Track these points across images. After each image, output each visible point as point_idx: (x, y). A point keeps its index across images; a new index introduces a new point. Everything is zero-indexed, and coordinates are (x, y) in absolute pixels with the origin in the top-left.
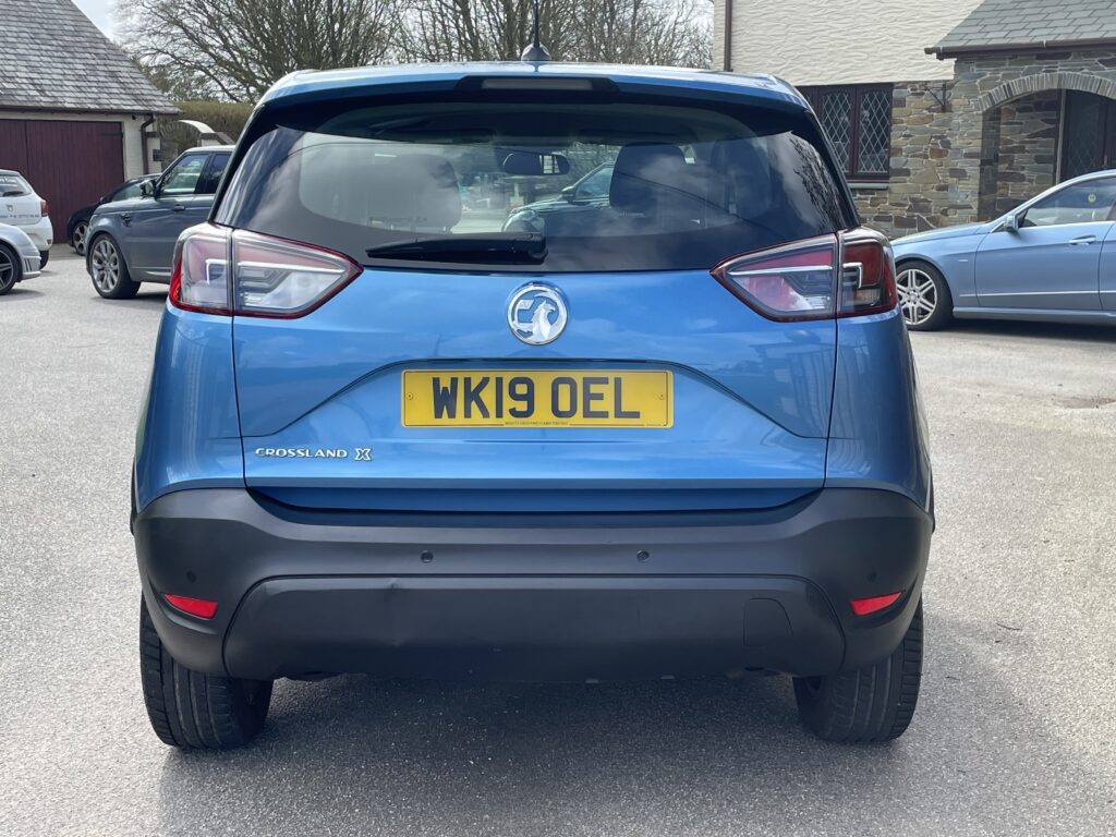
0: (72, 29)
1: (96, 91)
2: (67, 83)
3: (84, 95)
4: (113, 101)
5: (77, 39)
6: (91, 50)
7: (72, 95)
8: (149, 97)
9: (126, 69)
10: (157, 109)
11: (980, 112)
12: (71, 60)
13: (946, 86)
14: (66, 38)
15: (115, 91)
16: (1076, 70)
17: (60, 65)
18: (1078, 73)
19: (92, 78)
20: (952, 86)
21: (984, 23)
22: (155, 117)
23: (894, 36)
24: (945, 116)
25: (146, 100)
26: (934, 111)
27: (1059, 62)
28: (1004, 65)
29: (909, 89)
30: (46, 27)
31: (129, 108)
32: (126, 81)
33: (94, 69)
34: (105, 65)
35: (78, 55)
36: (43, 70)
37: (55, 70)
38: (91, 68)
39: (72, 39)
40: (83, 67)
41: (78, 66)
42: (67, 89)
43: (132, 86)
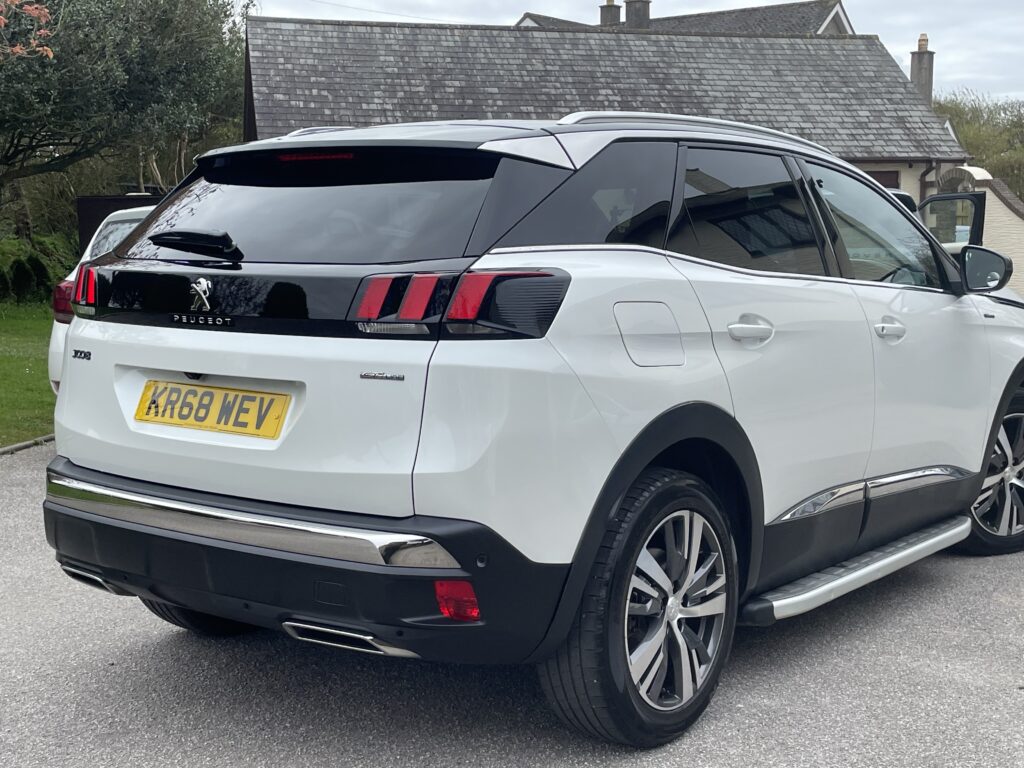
0: (872, 74)
1: (872, 137)
2: (841, 131)
3: (856, 143)
4: (887, 149)
5: (873, 85)
6: (884, 96)
7: (842, 143)
8: (935, 143)
9: (919, 113)
10: (938, 156)
12: (858, 107)
14: (860, 85)
15: (898, 137)
17: (842, 113)
19: (873, 125)
22: (934, 164)
25: (930, 147)
30: (842, 74)
31: (905, 155)
32: (915, 126)
33: (878, 115)
34: (896, 110)
35: (867, 102)
36: (819, 119)
37: (832, 119)
38: (878, 114)
39: (867, 85)
40: (868, 114)
41: (861, 113)
42: (837, 136)
43: (919, 131)
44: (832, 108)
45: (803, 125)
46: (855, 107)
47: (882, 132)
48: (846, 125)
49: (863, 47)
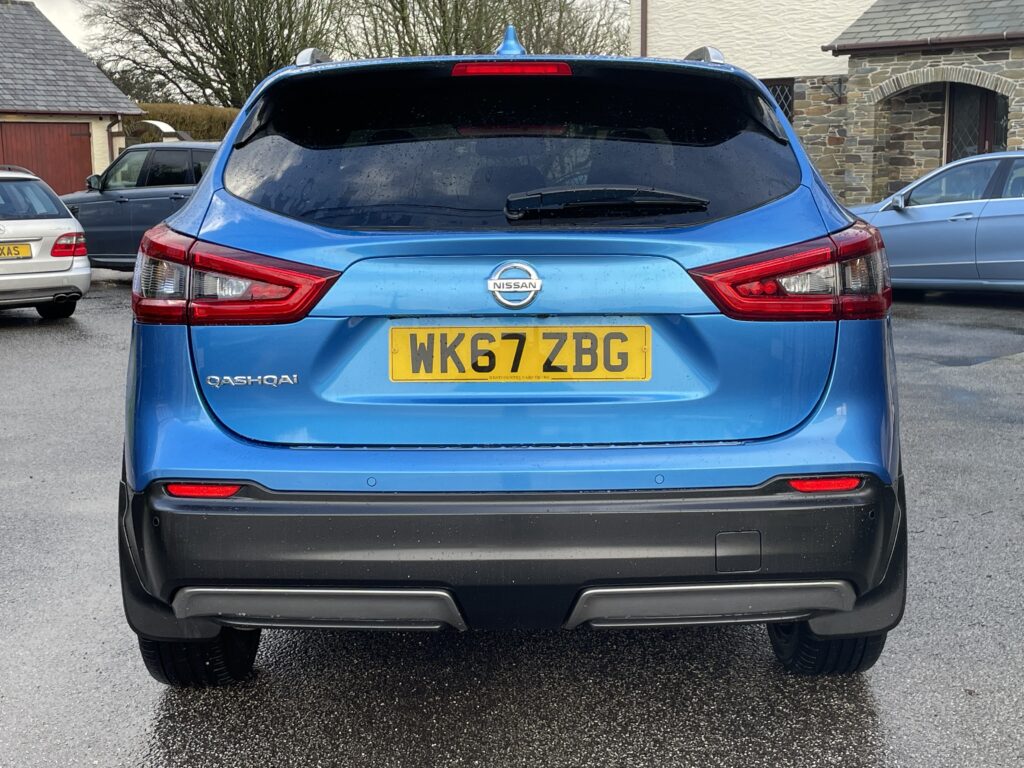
0: (43, 38)
1: (65, 94)
2: (38, 87)
3: (54, 98)
4: (82, 104)
5: (48, 47)
6: (62, 57)
7: (44, 99)
8: (115, 100)
9: (93, 75)
10: (121, 111)
11: (872, 103)
12: (43, 67)
13: (841, 80)
14: (37, 46)
15: (84, 94)
16: (958, 64)
17: (32, 71)
18: (960, 67)
19: (61, 83)
20: (846, 80)
21: (875, 22)
22: (120, 118)
23: (794, 35)
24: (841, 108)
25: (112, 103)
26: (830, 102)
27: (943, 57)
28: (893, 60)
29: (808, 83)
30: (18, 36)
31: (96, 110)
32: (93, 85)
33: (63, 74)
34: (74, 71)
35: (48, 62)
36: (16, 76)
37: (27, 76)
38: (59, 73)
39: (42, 47)
40: (53, 73)
41: (48, 72)
42: (38, 93)
43: (98, 89)
44: (21, 66)
45: (6, 81)
46: (41, 67)
47: (69, 88)
48: (39, 82)
49: (25, 12)
